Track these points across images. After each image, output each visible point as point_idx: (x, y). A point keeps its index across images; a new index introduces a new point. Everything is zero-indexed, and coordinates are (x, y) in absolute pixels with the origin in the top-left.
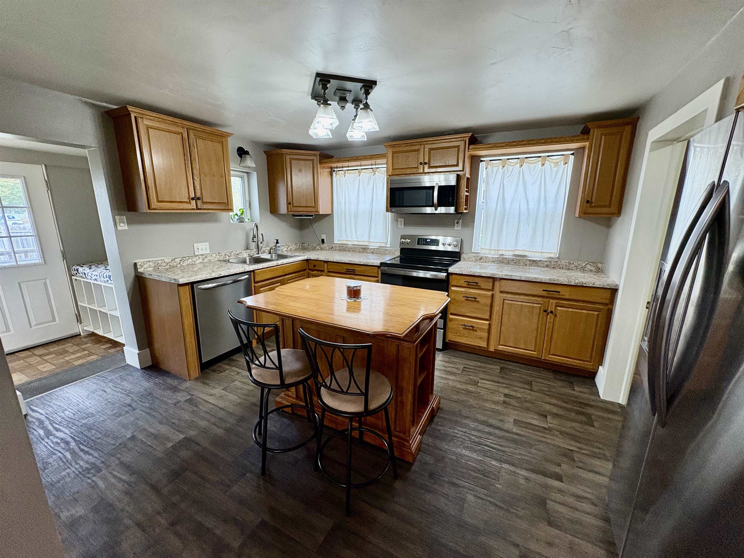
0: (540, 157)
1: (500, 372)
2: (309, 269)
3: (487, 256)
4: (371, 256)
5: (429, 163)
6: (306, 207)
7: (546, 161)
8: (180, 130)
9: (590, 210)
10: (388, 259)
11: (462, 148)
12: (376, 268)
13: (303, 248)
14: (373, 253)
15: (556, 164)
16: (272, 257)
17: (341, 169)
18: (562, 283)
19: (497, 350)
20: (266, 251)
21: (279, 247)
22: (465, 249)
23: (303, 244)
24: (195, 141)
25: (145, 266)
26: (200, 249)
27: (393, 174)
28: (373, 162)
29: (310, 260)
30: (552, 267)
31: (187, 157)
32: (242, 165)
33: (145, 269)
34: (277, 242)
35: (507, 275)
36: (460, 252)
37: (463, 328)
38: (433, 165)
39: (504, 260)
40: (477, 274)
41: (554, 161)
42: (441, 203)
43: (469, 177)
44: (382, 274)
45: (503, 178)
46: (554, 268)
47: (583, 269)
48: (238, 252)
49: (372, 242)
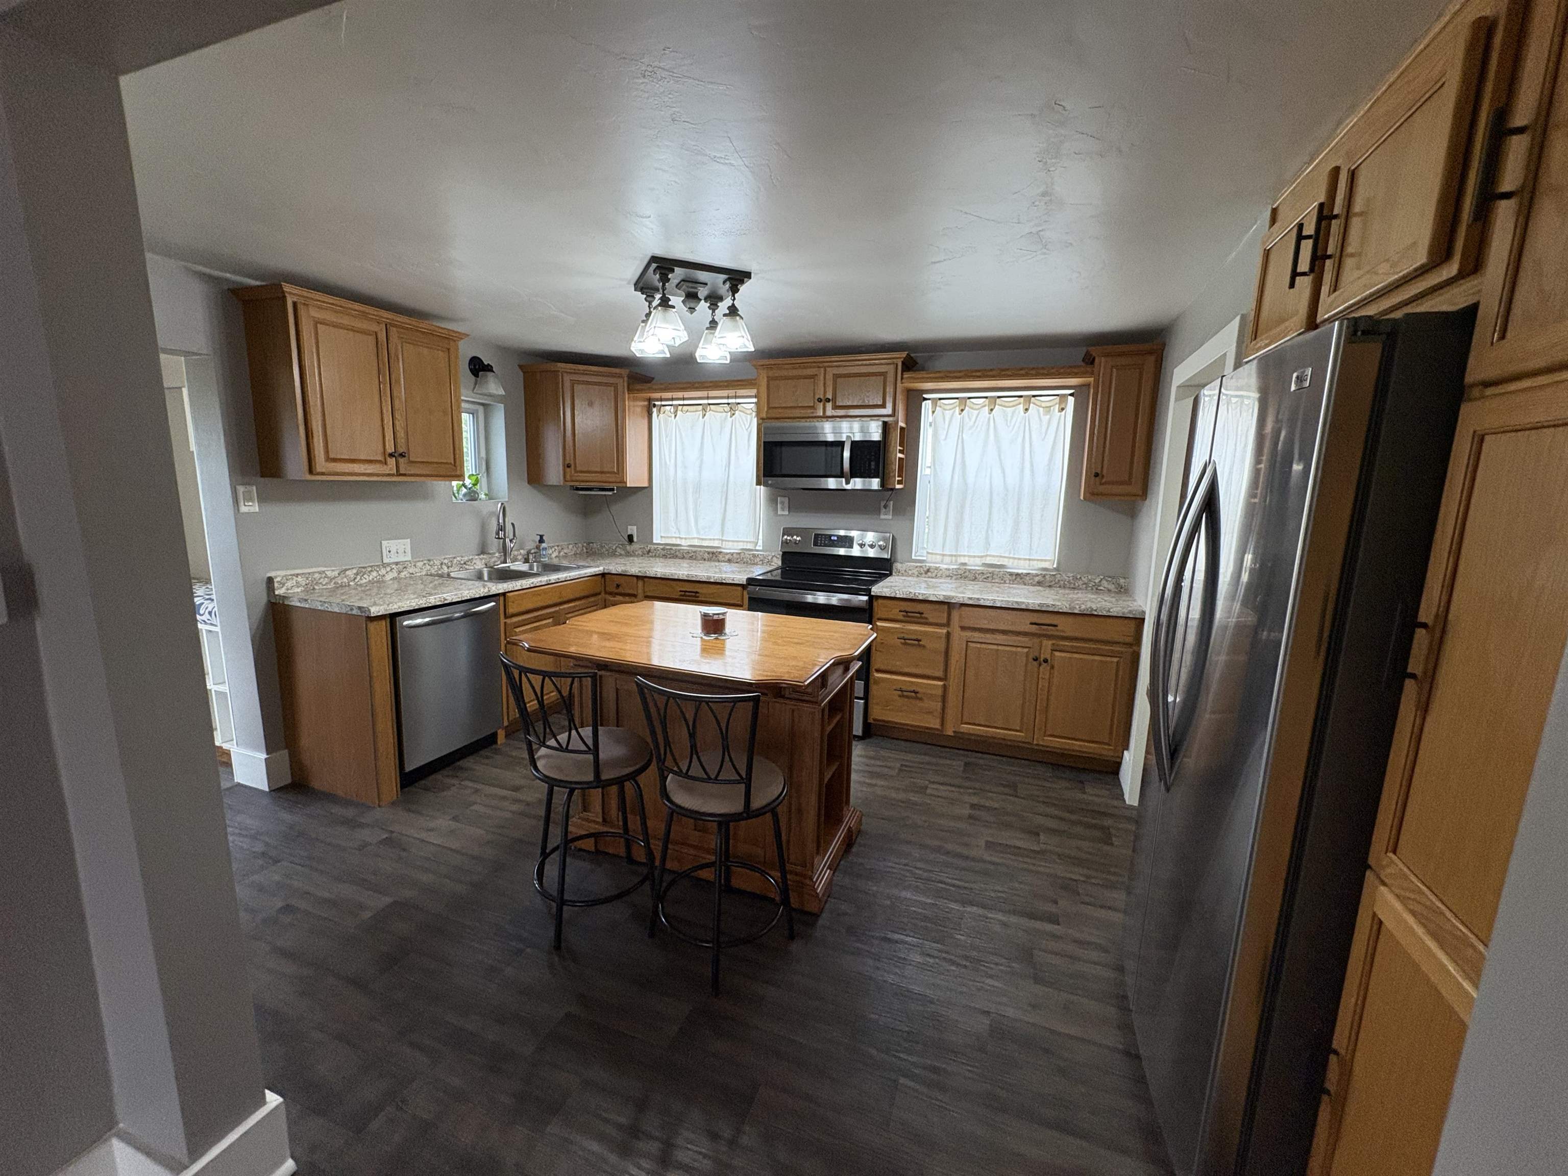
0: (1021, 396)
1: (964, 771)
2: (606, 593)
3: (938, 565)
4: (726, 567)
5: (834, 400)
6: (602, 472)
7: (1031, 405)
8: (374, 327)
9: (1102, 489)
10: (761, 572)
11: (890, 378)
12: (740, 588)
13: (591, 552)
14: (729, 561)
15: (1048, 409)
16: (531, 568)
17: (670, 403)
18: (1061, 611)
19: (958, 733)
20: (519, 557)
21: (545, 549)
22: (900, 555)
23: (589, 544)
24: (400, 347)
25: (289, 584)
26: (393, 551)
27: (769, 416)
28: (731, 392)
29: (609, 574)
30: (1047, 584)
31: (384, 376)
32: (479, 392)
33: (288, 589)
34: (541, 541)
35: (970, 599)
36: (890, 559)
37: (900, 696)
38: (841, 404)
39: (967, 574)
40: (921, 597)
41: (1044, 405)
42: (854, 473)
43: (903, 425)
44: (749, 598)
45: (961, 430)
46: (1050, 586)
47: (1096, 589)
48: (466, 558)
49: (729, 541)
